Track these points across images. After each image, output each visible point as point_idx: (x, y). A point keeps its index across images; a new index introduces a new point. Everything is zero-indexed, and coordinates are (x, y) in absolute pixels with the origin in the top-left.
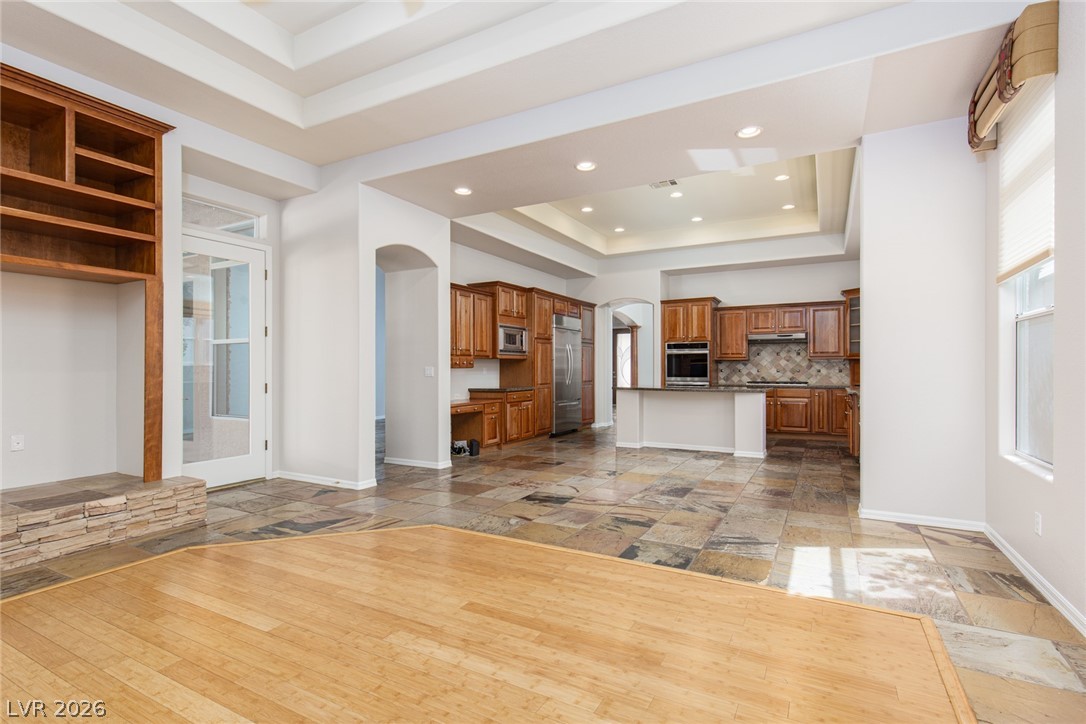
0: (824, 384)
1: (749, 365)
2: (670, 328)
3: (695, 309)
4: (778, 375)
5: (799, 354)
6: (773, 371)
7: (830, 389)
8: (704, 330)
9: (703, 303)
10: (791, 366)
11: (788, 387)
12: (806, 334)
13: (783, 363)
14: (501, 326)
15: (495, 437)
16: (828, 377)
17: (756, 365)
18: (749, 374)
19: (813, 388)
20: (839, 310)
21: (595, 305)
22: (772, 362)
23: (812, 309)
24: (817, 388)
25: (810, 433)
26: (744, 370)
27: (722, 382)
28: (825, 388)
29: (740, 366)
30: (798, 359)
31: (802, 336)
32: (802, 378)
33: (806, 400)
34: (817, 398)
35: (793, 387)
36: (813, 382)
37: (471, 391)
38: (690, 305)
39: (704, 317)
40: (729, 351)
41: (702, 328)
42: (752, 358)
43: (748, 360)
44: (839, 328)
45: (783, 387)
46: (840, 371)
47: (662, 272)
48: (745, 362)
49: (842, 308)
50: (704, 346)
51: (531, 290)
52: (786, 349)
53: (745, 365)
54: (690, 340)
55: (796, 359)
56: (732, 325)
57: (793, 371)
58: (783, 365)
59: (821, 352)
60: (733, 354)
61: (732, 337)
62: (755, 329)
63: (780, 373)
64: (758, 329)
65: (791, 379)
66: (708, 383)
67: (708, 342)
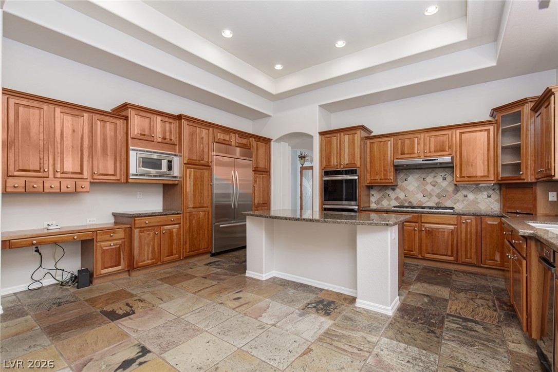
0: (472, 209)
1: (398, 190)
2: (326, 157)
3: (346, 137)
4: (424, 200)
5: (445, 179)
6: (420, 196)
7: (479, 217)
8: (354, 157)
9: (353, 132)
10: (437, 190)
11: (433, 213)
12: (452, 158)
13: (429, 188)
14: (133, 150)
15: (119, 264)
16: (475, 202)
17: (403, 190)
18: (397, 199)
19: (459, 215)
20: (488, 130)
21: (271, 140)
22: (418, 187)
23: (458, 131)
24: (463, 215)
25: (456, 262)
26: (393, 195)
27: (373, 206)
28: (474, 215)
29: (390, 192)
30: (444, 184)
31: (448, 159)
32: (448, 204)
33: (452, 227)
34: (463, 226)
35: (438, 213)
36: (459, 207)
37: (115, 215)
38: (342, 134)
39: (354, 145)
40: (379, 177)
41: (352, 155)
42: (399, 183)
43: (397, 186)
44: (489, 150)
45: (428, 213)
46: (489, 196)
47: (320, 106)
48: (393, 187)
49: (492, 128)
50: (353, 172)
51: (179, 117)
52: (432, 175)
53: (394, 190)
54: (342, 166)
55: (442, 184)
56: (380, 152)
57: (439, 196)
58: (429, 190)
59: (468, 177)
60: (382, 179)
61: (380, 163)
62: (402, 154)
63: (426, 199)
64: (404, 154)
65: (436, 204)
66: (357, 207)
67: (358, 169)
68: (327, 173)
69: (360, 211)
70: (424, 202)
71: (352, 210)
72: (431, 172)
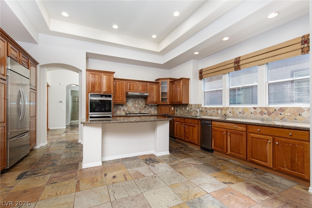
1: (124, 106)
2: (92, 85)
3: (105, 76)
5: (142, 102)
6: (133, 109)
8: (109, 88)
10: (139, 107)
13: (136, 105)
17: (127, 106)
18: (124, 110)
20: (157, 85)
22: (133, 105)
23: (149, 84)
26: (122, 108)
29: (120, 107)
38: (102, 74)
39: (110, 81)
40: (118, 100)
44: (157, 92)
50: (110, 96)
52: (138, 100)
53: (122, 106)
54: (102, 92)
55: (141, 104)
56: (120, 87)
57: (140, 109)
58: (136, 106)
59: (152, 102)
60: (120, 101)
61: (120, 93)
62: (129, 90)
63: (135, 110)
64: (130, 90)
65: (139, 112)
66: (112, 115)
67: (112, 95)
68: (91, 95)
69: (113, 117)
70: (135, 111)
71: (109, 117)
72: (137, 99)
